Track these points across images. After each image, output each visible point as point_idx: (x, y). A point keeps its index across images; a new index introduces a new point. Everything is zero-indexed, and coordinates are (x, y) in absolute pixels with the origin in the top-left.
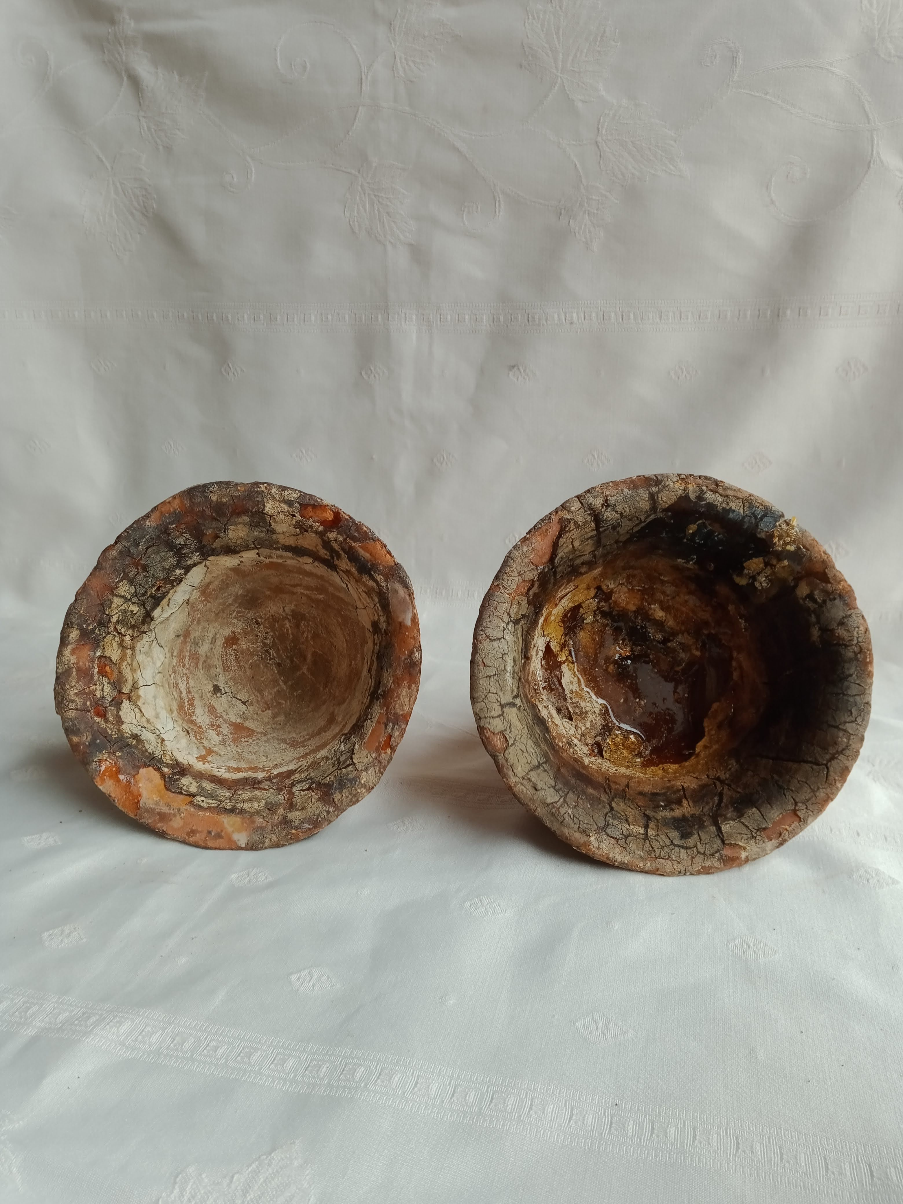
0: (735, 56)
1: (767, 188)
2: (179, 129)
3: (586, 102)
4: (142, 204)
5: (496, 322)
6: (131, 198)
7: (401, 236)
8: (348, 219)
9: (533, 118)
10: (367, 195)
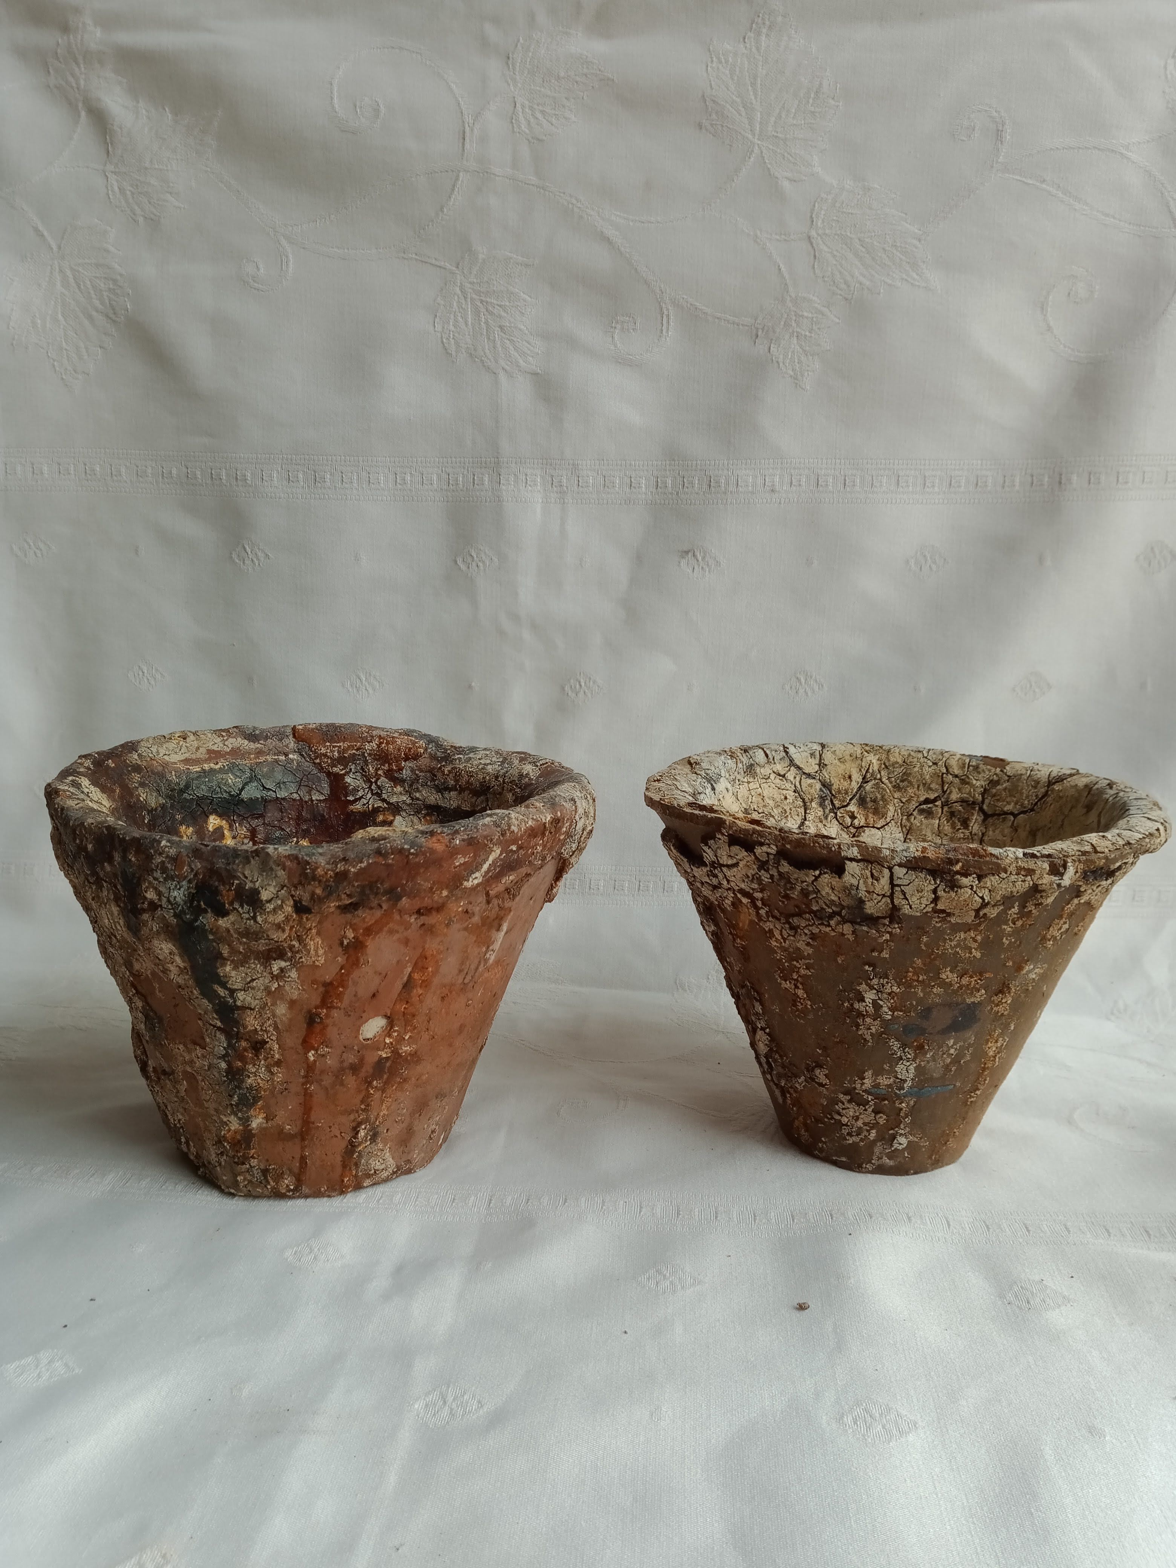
0: (1000, 128)
1: (1042, 308)
2: (171, 193)
3: (795, 181)
4: (107, 301)
5: (661, 488)
6: (89, 293)
7: (521, 362)
8: (439, 335)
9: (718, 201)
10: (469, 300)
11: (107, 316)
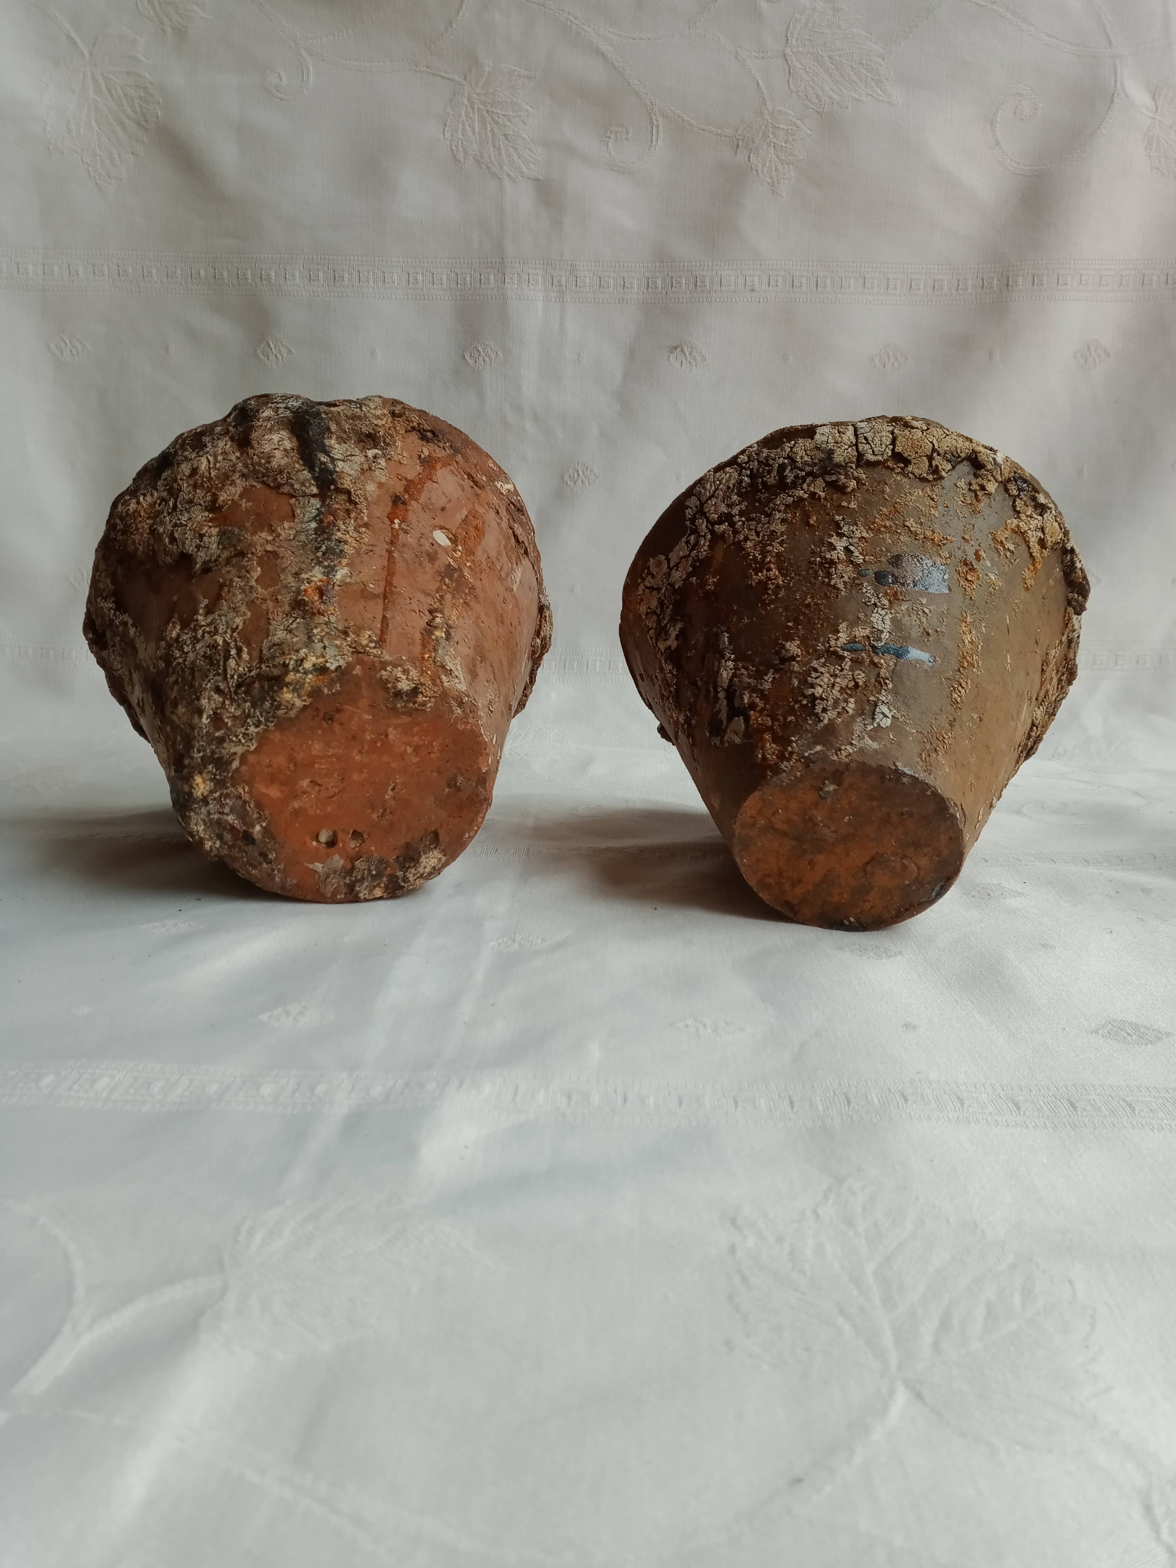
1: (992, 125)
2: (197, 5)
4: (138, 109)
5: (651, 288)
6: (121, 100)
7: (523, 167)
8: (449, 142)
9: (703, 19)
10: (476, 110)
11: (139, 124)
